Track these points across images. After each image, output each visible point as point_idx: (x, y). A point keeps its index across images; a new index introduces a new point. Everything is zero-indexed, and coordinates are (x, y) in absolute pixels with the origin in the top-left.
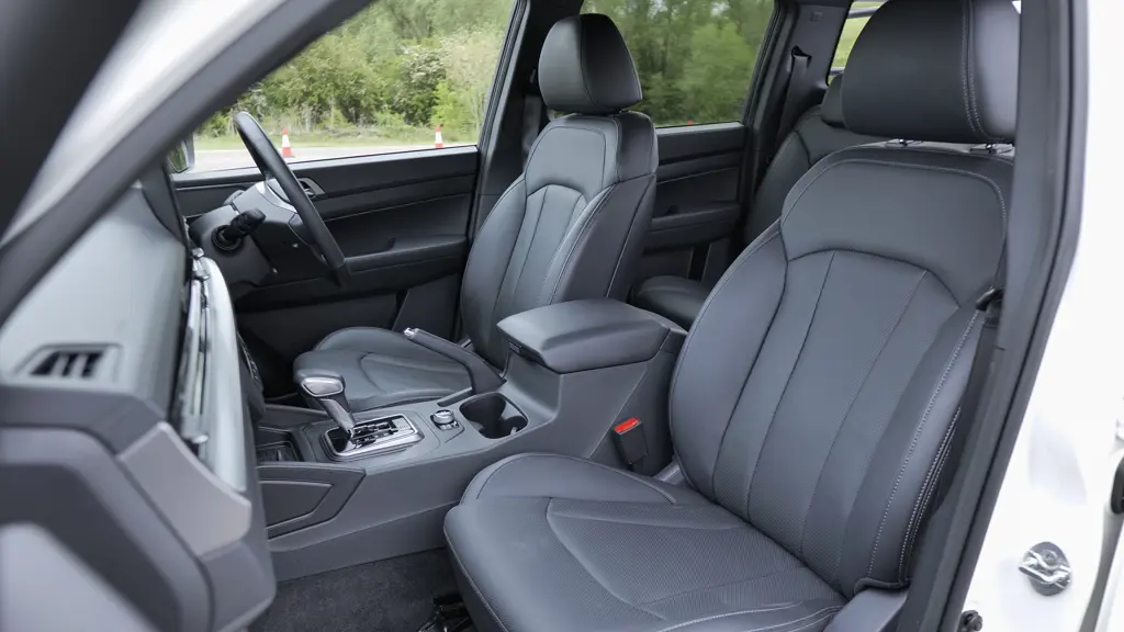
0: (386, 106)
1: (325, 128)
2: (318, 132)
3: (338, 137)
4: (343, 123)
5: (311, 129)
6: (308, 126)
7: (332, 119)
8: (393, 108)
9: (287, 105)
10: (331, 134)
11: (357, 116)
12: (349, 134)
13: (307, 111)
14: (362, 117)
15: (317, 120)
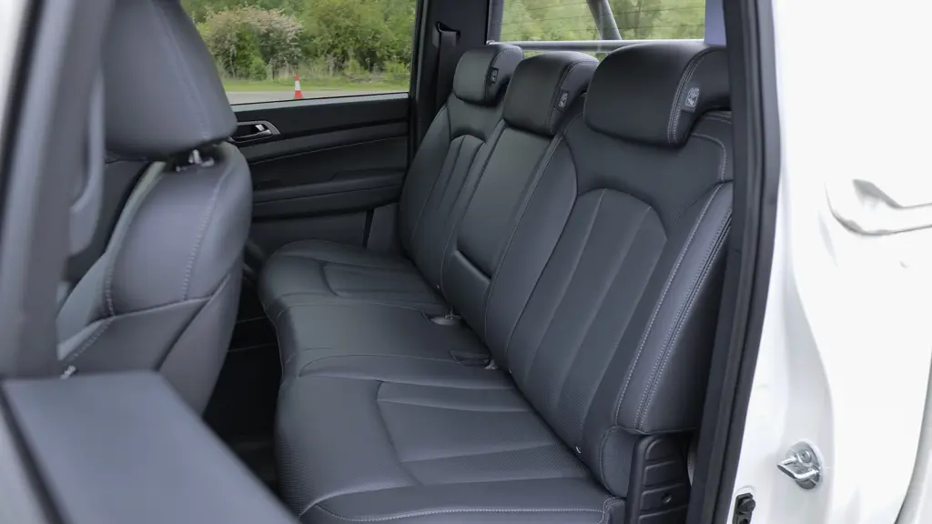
0: (395, 56)
1: (343, 74)
2: (338, 78)
3: (353, 82)
4: (359, 71)
5: (334, 75)
6: (331, 72)
7: (350, 67)
8: (401, 58)
9: (317, 56)
10: (349, 80)
11: (372, 65)
12: (361, 80)
13: (331, 60)
14: (376, 67)
15: (339, 67)
